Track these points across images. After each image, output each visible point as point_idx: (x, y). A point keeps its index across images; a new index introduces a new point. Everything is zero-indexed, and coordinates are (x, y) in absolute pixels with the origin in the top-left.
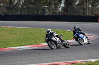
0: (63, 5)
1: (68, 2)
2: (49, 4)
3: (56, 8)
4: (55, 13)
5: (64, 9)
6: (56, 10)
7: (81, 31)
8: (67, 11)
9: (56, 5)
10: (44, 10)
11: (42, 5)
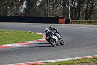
0: (24, 6)
1: (30, 4)
2: (11, 5)
3: (18, 9)
4: (17, 14)
5: (25, 10)
6: (18, 11)
7: (56, 30)
8: (29, 12)
9: (18, 6)
10: (5, 11)
11: (4, 5)
